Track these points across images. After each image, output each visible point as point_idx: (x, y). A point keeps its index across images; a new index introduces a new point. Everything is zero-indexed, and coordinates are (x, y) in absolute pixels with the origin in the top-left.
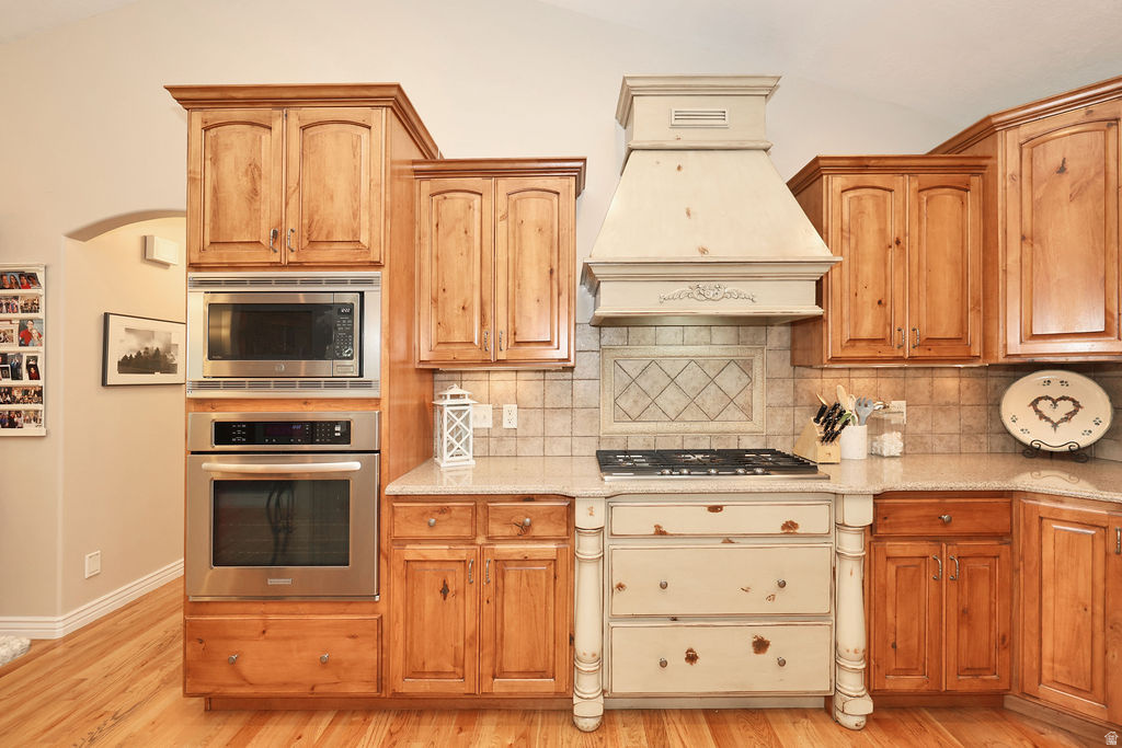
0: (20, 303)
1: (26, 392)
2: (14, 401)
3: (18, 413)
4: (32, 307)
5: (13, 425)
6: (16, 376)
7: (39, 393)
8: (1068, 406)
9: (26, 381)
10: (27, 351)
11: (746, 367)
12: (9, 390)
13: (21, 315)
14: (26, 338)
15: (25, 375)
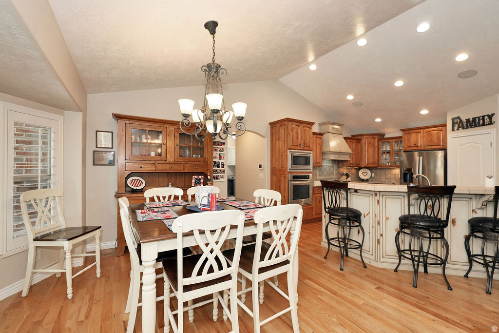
0: (219, 149)
1: (221, 171)
2: (218, 173)
3: (219, 176)
4: (222, 150)
5: (217, 179)
6: (218, 167)
7: (224, 171)
8: (366, 173)
9: (221, 168)
10: (221, 161)
11: (333, 167)
12: (217, 170)
13: (219, 152)
14: (220, 158)
15: (221, 167)
